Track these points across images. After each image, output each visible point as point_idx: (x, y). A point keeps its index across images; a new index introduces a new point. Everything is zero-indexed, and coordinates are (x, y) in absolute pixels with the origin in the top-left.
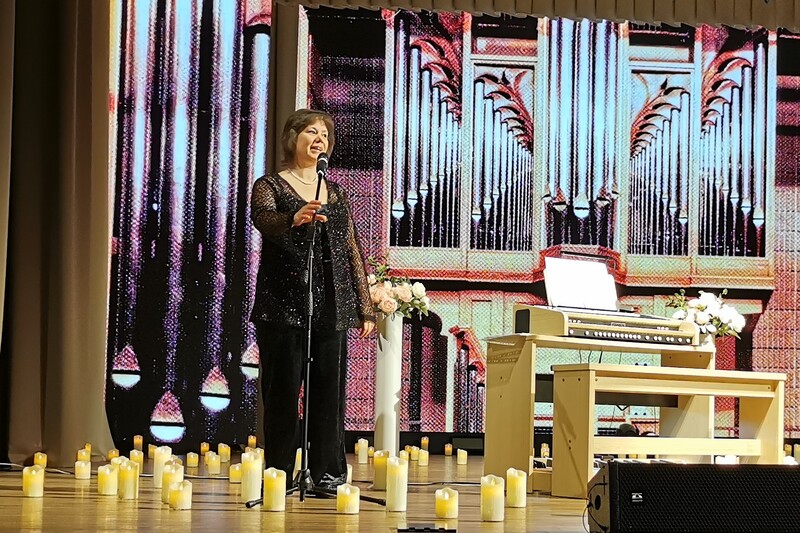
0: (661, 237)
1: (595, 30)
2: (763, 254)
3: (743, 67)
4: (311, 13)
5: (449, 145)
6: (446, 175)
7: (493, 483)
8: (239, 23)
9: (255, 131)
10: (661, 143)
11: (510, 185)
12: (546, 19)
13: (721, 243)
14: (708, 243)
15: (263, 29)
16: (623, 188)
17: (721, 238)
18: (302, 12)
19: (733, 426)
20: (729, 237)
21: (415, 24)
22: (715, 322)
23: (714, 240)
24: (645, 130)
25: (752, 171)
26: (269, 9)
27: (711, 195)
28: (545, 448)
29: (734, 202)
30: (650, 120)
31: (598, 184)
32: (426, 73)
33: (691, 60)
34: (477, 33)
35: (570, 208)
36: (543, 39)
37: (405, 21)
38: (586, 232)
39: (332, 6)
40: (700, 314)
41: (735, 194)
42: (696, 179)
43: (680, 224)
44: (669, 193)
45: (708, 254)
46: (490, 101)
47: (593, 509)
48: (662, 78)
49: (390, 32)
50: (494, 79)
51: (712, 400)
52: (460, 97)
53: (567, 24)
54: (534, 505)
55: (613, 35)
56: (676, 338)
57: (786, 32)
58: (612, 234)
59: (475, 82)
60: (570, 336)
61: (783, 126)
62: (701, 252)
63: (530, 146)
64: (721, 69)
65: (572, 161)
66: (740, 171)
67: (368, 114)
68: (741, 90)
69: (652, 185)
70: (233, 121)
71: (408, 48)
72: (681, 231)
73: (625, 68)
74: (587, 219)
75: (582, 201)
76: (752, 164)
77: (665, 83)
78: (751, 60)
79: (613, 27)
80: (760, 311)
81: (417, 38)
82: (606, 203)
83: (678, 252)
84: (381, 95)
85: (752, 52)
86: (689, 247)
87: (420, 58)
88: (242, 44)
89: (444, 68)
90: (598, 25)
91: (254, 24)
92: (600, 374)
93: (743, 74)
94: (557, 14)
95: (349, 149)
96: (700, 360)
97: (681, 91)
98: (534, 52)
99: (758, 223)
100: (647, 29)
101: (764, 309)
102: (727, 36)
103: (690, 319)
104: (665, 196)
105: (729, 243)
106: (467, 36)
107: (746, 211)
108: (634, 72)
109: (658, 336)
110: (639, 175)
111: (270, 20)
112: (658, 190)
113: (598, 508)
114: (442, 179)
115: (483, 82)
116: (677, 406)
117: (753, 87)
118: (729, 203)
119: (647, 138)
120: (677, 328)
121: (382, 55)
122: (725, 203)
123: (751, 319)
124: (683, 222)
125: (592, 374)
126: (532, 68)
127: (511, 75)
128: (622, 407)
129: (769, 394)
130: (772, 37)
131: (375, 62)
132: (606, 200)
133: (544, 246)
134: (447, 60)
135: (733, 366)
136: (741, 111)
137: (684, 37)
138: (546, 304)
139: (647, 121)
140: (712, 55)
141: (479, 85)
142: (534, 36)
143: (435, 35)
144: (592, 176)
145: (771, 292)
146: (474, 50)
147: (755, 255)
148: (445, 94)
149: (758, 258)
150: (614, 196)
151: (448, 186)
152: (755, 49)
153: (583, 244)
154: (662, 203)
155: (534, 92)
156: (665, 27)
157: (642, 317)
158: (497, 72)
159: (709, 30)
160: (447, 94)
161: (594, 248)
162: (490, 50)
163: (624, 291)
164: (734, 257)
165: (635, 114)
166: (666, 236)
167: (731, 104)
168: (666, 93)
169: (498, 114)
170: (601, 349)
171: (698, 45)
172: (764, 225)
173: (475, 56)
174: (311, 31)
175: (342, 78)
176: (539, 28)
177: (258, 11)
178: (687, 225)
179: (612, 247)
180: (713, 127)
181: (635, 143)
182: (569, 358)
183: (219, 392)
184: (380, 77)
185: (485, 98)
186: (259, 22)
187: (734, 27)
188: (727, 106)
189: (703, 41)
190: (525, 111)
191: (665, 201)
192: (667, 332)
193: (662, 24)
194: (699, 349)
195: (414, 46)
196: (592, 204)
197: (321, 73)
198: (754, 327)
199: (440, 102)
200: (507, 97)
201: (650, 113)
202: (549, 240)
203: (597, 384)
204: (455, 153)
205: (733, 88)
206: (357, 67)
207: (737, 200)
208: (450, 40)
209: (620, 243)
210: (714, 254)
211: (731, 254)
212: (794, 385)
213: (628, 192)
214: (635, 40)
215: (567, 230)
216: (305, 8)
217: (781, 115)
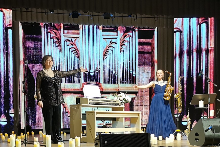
0: (111, 79)
1: (94, 28)
2: (135, 83)
3: (130, 37)
4: (22, 24)
5: (59, 57)
6: (58, 65)
7: (72, 140)
8: (4, 27)
9: (9, 55)
10: (111, 56)
11: (74, 67)
12: (81, 25)
13: (125, 81)
14: (122, 81)
15: (10, 28)
16: (102, 67)
17: (125, 79)
18: (20, 24)
19: (129, 124)
20: (127, 79)
21: (49, 27)
22: (124, 100)
23: (124, 80)
24: (106, 53)
25: (132, 63)
26: (11, 23)
27: (123, 69)
28: (85, 131)
29: (128, 70)
30: (108, 51)
31: (96, 66)
32: (52, 39)
33: (117, 35)
34: (64, 29)
35: (89, 73)
36: (81, 30)
37: (46, 26)
38: (93, 78)
39: (27, 22)
40: (121, 98)
41: (128, 68)
42: (119, 65)
43: (115, 76)
44: (113, 68)
45: (122, 83)
46: (68, 46)
47: (96, 146)
48: (110, 40)
49: (42, 29)
50: (69, 41)
51: (124, 118)
52: (61, 45)
53: (87, 26)
54: (82, 145)
55: (98, 29)
56: (115, 104)
57: (140, 28)
58: (99, 79)
59: (65, 41)
60: (90, 104)
61: (140, 51)
62: (121, 83)
63: (79, 57)
64: (124, 37)
65: (89, 61)
66: (130, 63)
67: (38, 50)
68: (129, 43)
69: (109, 66)
70: (4, 52)
71: (47, 33)
72: (116, 78)
73: (101, 37)
74: (93, 75)
75: (92, 71)
76: (132, 61)
77: (111, 41)
78: (132, 35)
79: (98, 27)
80: (135, 97)
81: (49, 30)
82: (98, 71)
83: (115, 83)
84: (41, 45)
85: (132, 33)
86: (118, 82)
87: (50, 35)
88: (5, 32)
89: (57, 38)
90: (94, 26)
91: (8, 27)
92: (97, 113)
93: (130, 39)
94: (84, 24)
95: (34, 59)
96: (121, 109)
97: (115, 43)
98: (79, 34)
99: (134, 76)
100: (106, 28)
101: (136, 96)
102: (126, 29)
103: (118, 99)
104: (112, 69)
105: (127, 80)
106: (62, 30)
107: (131, 72)
108: (103, 38)
109: (111, 103)
110: (105, 64)
111: (12, 26)
112: (110, 68)
113: (97, 145)
114: (57, 66)
115: (67, 41)
116: (116, 120)
117: (132, 42)
118: (127, 71)
119: (107, 55)
120: (115, 101)
121: (41, 35)
122: (126, 71)
123: (133, 99)
124: (116, 75)
125: (95, 113)
126: (78, 38)
127: (73, 39)
128: (103, 121)
129: (137, 117)
130: (136, 29)
131: (39, 36)
132: (97, 70)
133: (83, 82)
134: (57, 36)
135: (129, 110)
136: (129, 48)
137: (115, 30)
138: (84, 96)
139: (107, 51)
140: (122, 34)
141: (66, 42)
142: (78, 29)
143: (54, 29)
144: (94, 65)
145: (138, 92)
146: (64, 33)
147: (134, 83)
148: (57, 44)
149: (134, 84)
150: (100, 69)
151: (59, 68)
152: (132, 32)
153: (92, 81)
154: (111, 71)
155: (79, 44)
156: (111, 27)
157: (107, 99)
158: (70, 39)
159: (121, 28)
160: (58, 45)
161: (95, 82)
162: (68, 33)
163: (102, 93)
164: (129, 84)
165: (104, 49)
166: (112, 79)
167: (127, 46)
168: (111, 44)
169: (70, 49)
170: (97, 107)
171: (119, 31)
172: (136, 76)
173: (64, 35)
174: (23, 28)
175: (31, 41)
176: (80, 28)
177: (9, 23)
178: (117, 76)
179: (99, 82)
180: (123, 52)
181: (104, 56)
182: (90, 109)
183: (4, 120)
184: (40, 40)
185: (67, 45)
186: (9, 26)
187: (127, 27)
188: (126, 47)
189: (120, 30)
190: (77, 49)
191: (112, 71)
192: (113, 102)
193: (110, 26)
194: (121, 106)
195: (49, 32)
196: (94, 72)
197: (26, 40)
198: (134, 101)
199: (56, 47)
200: (73, 45)
201: (108, 49)
202: (84, 80)
203: (96, 116)
204: (60, 59)
205: (127, 42)
206: (35, 38)
207: (129, 70)
208: (58, 31)
209: (101, 81)
210: (124, 83)
211: (128, 83)
212: (143, 114)
213: (103, 68)
214: (103, 30)
215: (88, 78)
216: (21, 23)
217: (139, 49)
